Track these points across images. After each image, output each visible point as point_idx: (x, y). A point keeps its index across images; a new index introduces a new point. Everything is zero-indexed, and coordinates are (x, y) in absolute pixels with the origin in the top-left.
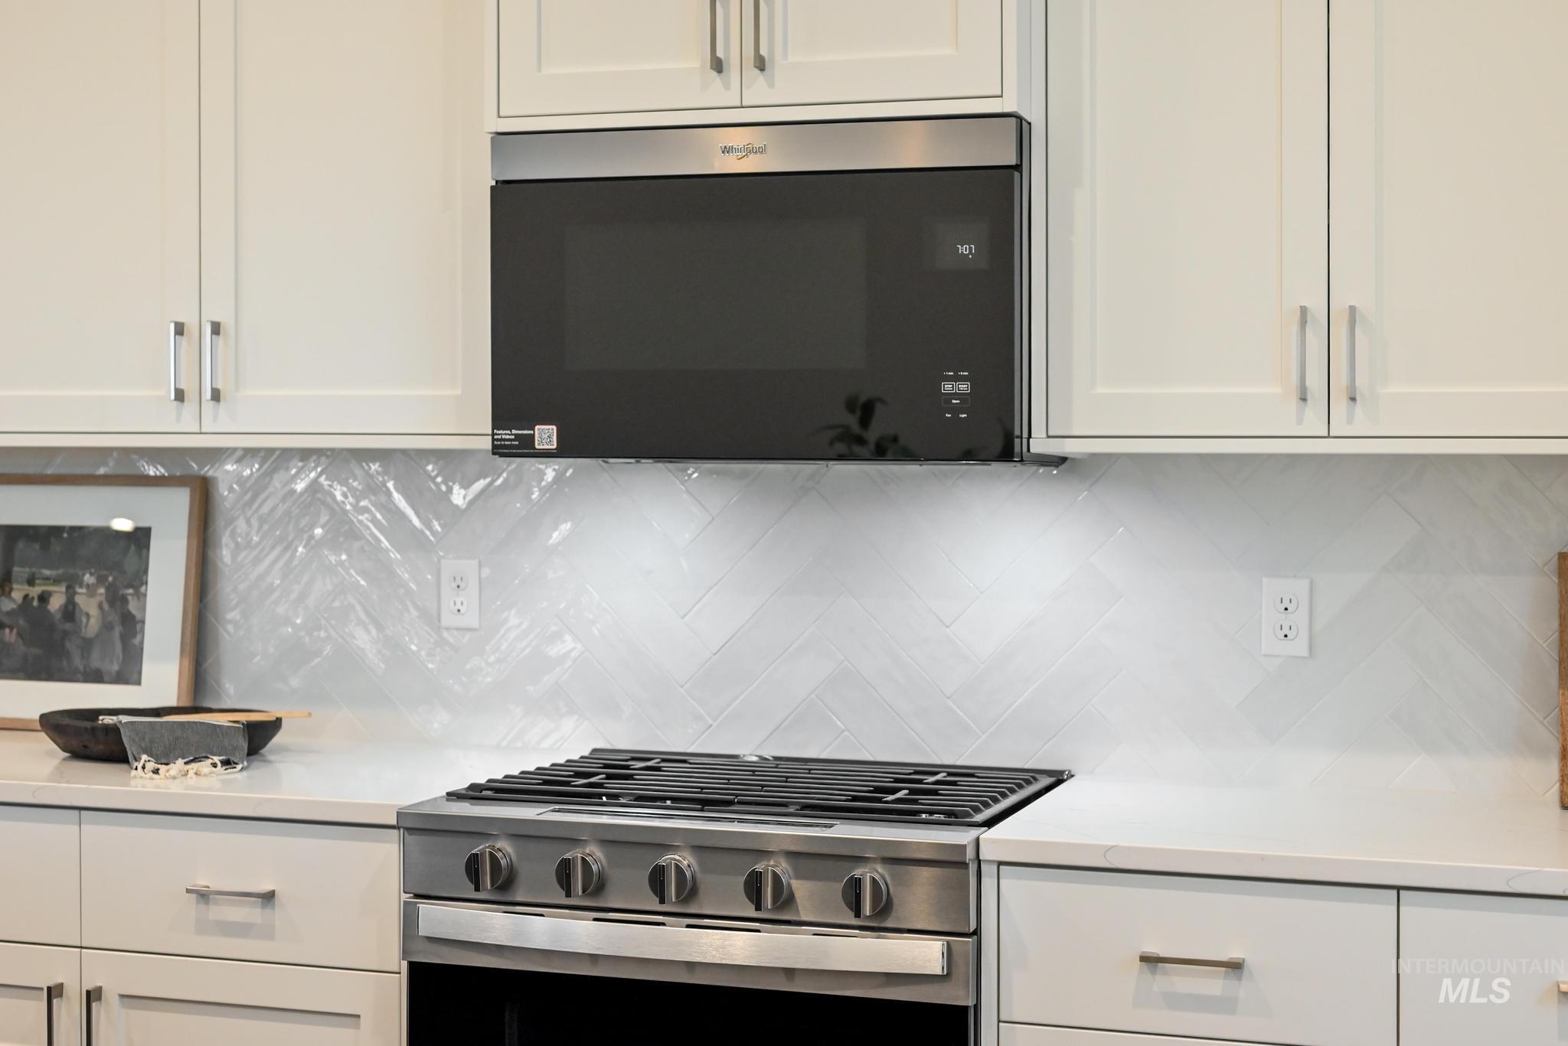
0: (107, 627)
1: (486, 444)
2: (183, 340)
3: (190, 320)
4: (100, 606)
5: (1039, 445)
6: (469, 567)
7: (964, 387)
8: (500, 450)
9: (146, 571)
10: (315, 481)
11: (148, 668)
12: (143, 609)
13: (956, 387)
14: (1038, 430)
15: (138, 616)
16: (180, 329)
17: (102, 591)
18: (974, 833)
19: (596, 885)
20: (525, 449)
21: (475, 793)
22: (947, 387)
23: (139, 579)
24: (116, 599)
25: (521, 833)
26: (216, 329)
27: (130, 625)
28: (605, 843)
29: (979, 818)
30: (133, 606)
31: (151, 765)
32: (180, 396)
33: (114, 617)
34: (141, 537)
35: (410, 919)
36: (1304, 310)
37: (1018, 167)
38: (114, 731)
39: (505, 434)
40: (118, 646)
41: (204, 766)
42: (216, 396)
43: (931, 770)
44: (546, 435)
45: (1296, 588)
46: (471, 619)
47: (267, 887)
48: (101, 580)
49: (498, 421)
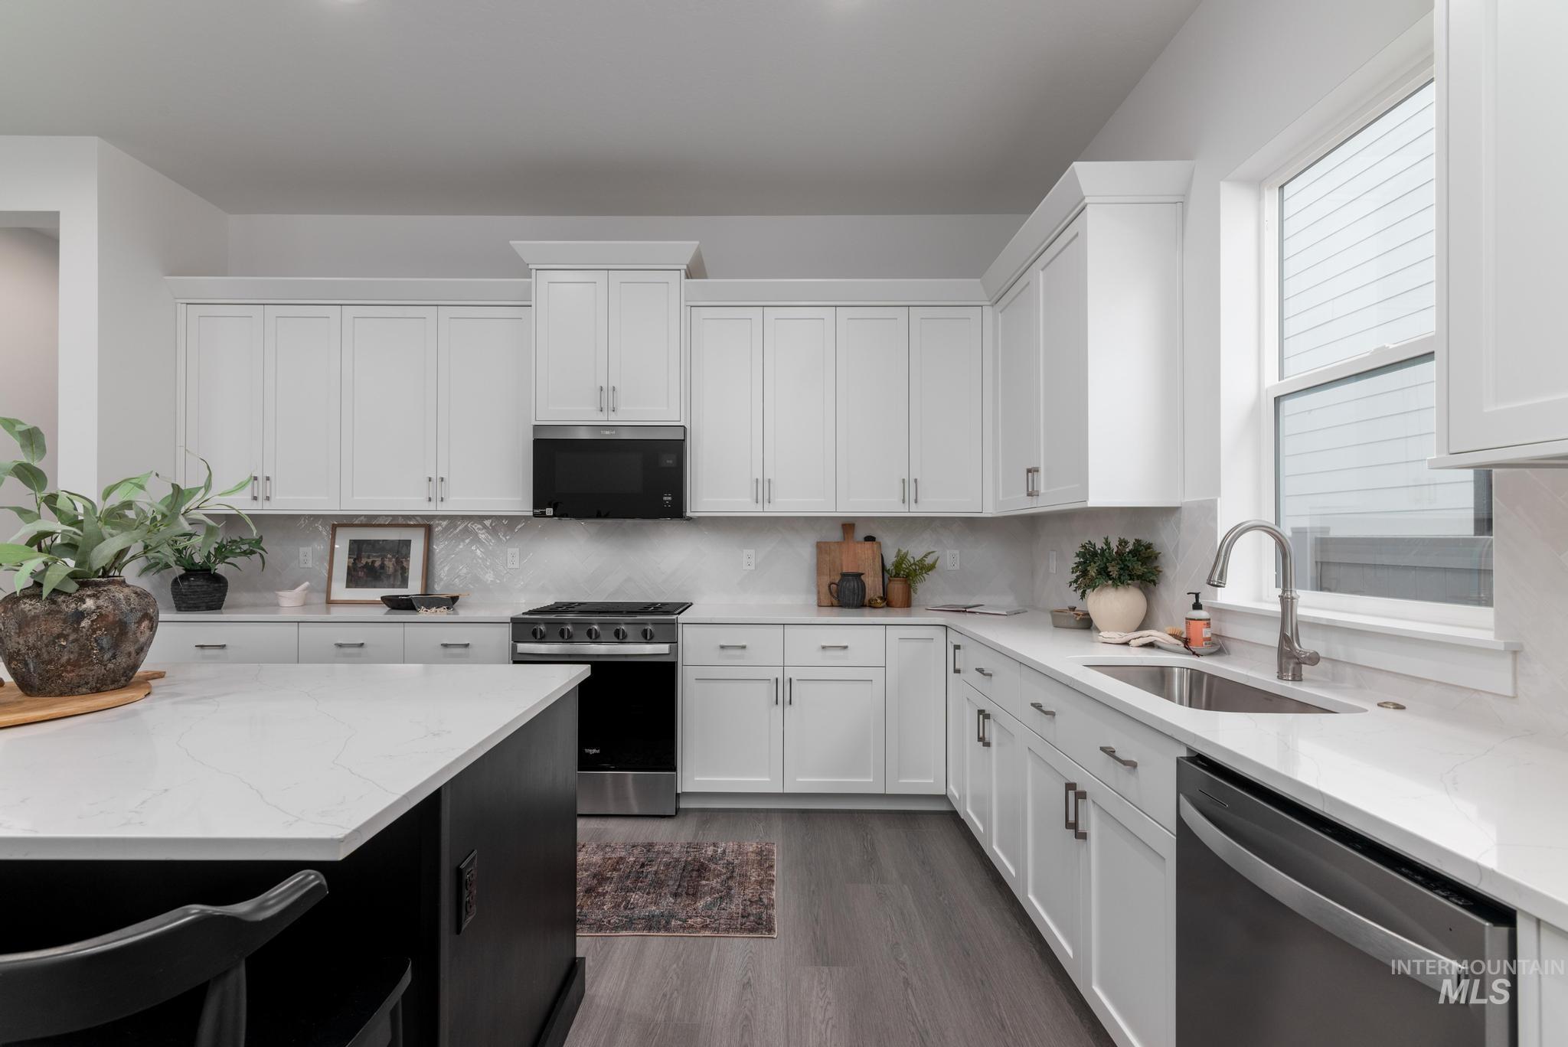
0: (396, 571)
1: (531, 514)
2: (431, 483)
3: (433, 477)
4: (393, 564)
5: (689, 514)
6: (516, 550)
7: (670, 498)
8: (535, 515)
9: (409, 553)
10: (467, 525)
11: (410, 583)
12: (408, 565)
13: (667, 498)
14: (688, 510)
15: (407, 567)
16: (430, 480)
17: (394, 560)
18: (676, 616)
19: (570, 636)
20: (543, 515)
21: (531, 612)
22: (665, 498)
23: (407, 556)
24: (399, 562)
25: (547, 623)
26: (442, 479)
27: (404, 570)
28: (572, 623)
29: (677, 612)
30: (405, 564)
31: (425, 609)
32: (430, 500)
33: (398, 568)
34: (408, 543)
35: (514, 648)
36: (757, 479)
37: (684, 440)
38: (410, 600)
39: (537, 511)
40: (400, 576)
41: (442, 609)
42: (442, 500)
43: (657, 604)
44: (549, 511)
45: (751, 552)
46: (516, 566)
47: (467, 643)
48: (393, 556)
49: (535, 507)
